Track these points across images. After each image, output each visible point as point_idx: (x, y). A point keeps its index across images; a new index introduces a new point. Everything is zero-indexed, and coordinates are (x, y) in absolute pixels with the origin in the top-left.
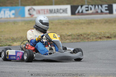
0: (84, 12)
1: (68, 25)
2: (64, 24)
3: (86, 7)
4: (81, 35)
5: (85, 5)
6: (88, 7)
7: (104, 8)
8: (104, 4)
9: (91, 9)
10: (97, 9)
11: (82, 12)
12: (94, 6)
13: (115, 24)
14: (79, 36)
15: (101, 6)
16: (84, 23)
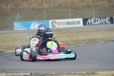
0: (93, 23)
1: (82, 33)
2: (78, 32)
3: (94, 20)
6: (95, 20)
8: (107, 17)
9: (98, 21)
11: (91, 23)
12: (100, 19)
15: (105, 18)
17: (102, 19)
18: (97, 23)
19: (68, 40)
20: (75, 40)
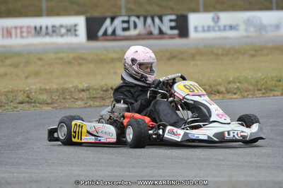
0: (119, 32)
1: (80, 65)
2: (69, 63)
3: (123, 22)
5: (121, 16)
6: (128, 22)
7: (167, 24)
8: (166, 15)
9: (135, 26)
10: (149, 26)
11: (114, 32)
12: (142, 19)
14: (107, 90)
15: (161, 18)
17: (149, 21)
18: (133, 32)
19: (34, 87)
20: (55, 87)
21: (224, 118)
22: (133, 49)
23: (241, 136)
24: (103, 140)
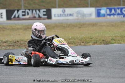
0: (21, 17)
1: (3, 31)
3: (23, 12)
4: (18, 41)
5: (22, 9)
6: (25, 12)
7: (42, 13)
8: (42, 9)
9: (28, 14)
10: (34, 14)
11: (18, 17)
12: (31, 11)
13: (54, 30)
14: (16, 42)
15: (39, 11)
16: (21, 29)
17: (34, 11)
18: (27, 17)
21: (74, 54)
22: (35, 24)
23: (81, 62)
24: (22, 63)
